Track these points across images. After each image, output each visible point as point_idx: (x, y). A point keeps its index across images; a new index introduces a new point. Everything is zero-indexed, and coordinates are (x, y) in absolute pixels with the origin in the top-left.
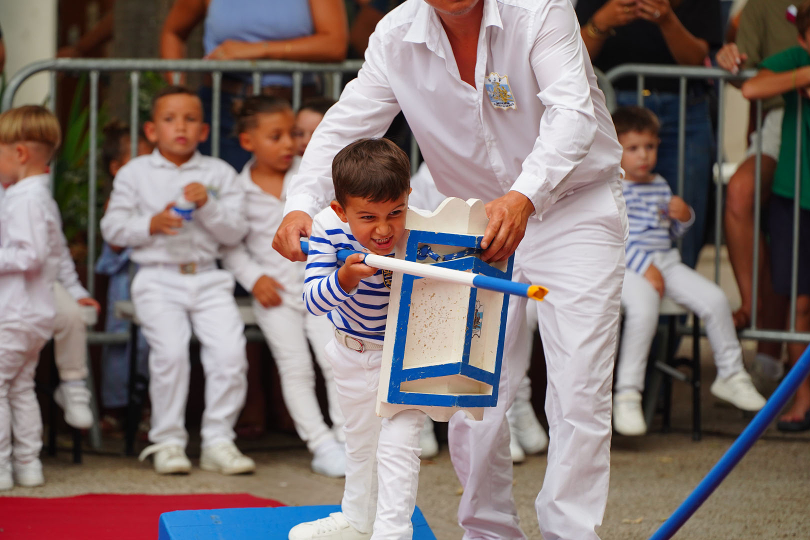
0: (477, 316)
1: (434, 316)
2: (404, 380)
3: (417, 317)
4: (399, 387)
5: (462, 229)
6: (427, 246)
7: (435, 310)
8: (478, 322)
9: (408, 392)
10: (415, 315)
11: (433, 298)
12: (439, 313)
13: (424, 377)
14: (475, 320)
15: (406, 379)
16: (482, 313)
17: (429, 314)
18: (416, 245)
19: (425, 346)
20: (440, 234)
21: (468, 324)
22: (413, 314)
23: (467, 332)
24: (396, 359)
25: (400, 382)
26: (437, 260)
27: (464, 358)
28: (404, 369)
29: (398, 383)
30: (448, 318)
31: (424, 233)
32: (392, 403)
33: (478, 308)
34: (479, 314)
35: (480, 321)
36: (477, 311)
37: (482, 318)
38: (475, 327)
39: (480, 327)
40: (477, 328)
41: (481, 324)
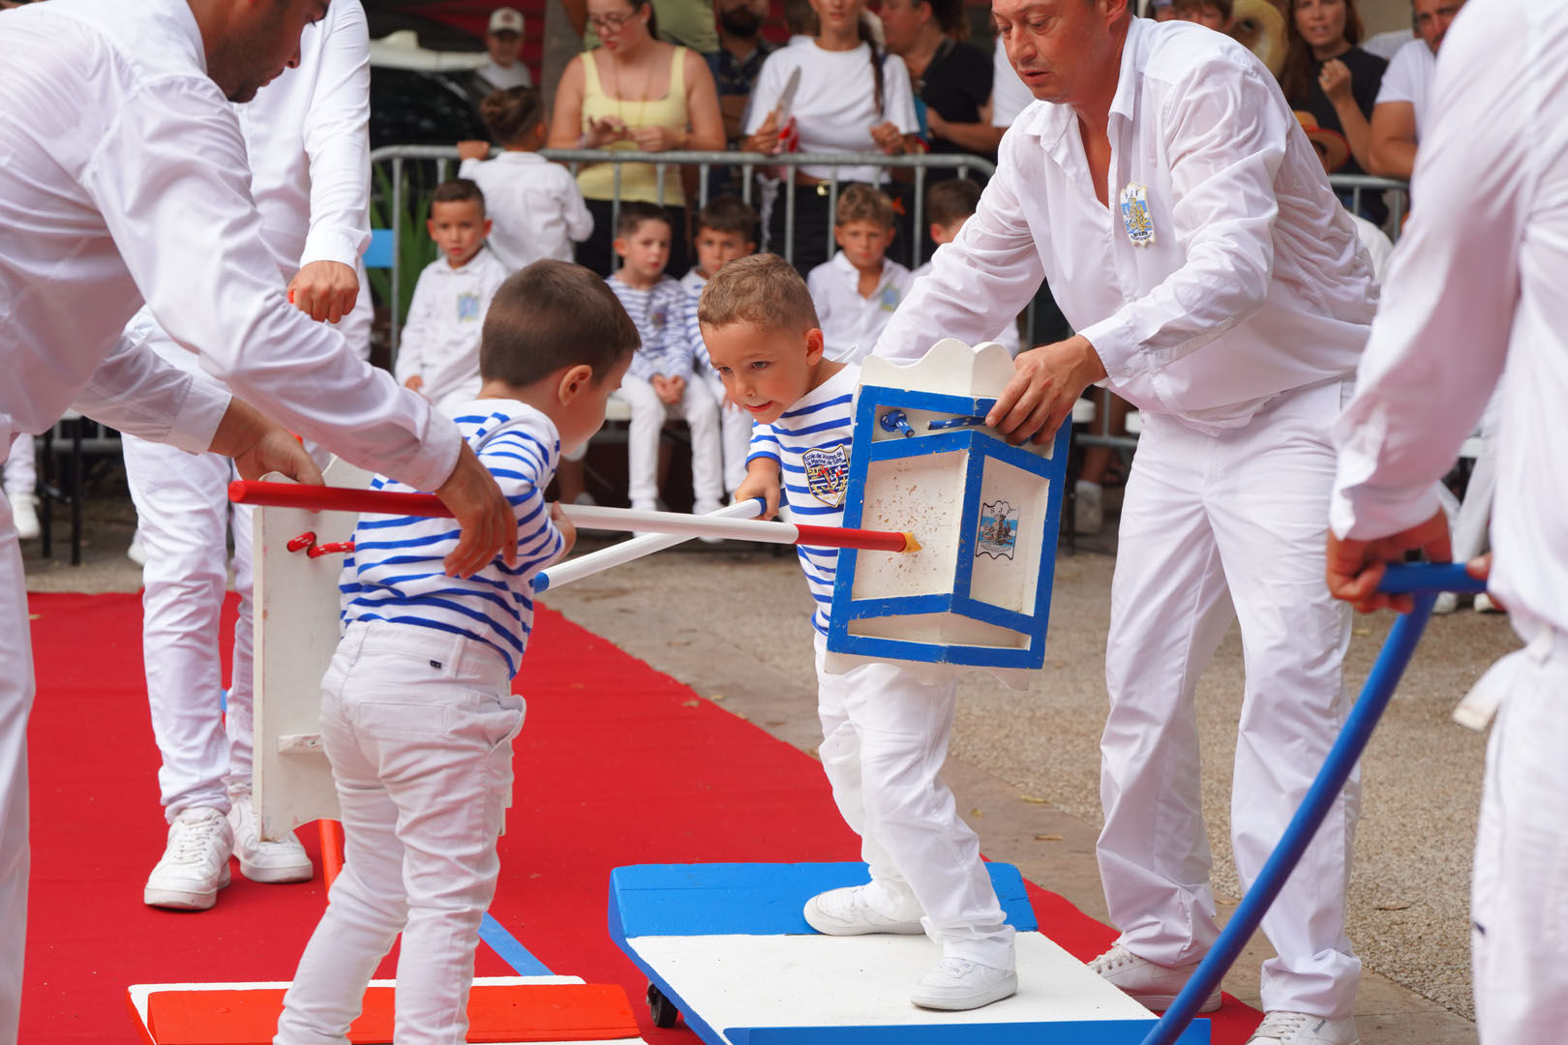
0: (1005, 525)
1: (916, 520)
2: (855, 618)
3: (887, 521)
4: (846, 628)
5: (960, 386)
6: (899, 412)
7: (916, 511)
8: (1007, 535)
9: (861, 636)
10: (883, 518)
11: (913, 493)
12: (924, 517)
13: (887, 613)
14: (1000, 531)
15: (858, 616)
16: (1014, 525)
17: (907, 518)
18: (873, 409)
19: (901, 566)
20: (913, 393)
21: (963, 535)
22: (880, 516)
23: (961, 547)
24: (840, 584)
25: (848, 619)
26: (907, 435)
27: (957, 587)
28: (853, 600)
29: (845, 621)
30: (939, 525)
31: (886, 390)
32: (835, 651)
33: (1004, 513)
34: (1008, 523)
35: (1012, 533)
36: (1003, 517)
37: (1016, 529)
38: (1000, 543)
39: (1012, 544)
40: (1005, 545)
41: (1014, 538)
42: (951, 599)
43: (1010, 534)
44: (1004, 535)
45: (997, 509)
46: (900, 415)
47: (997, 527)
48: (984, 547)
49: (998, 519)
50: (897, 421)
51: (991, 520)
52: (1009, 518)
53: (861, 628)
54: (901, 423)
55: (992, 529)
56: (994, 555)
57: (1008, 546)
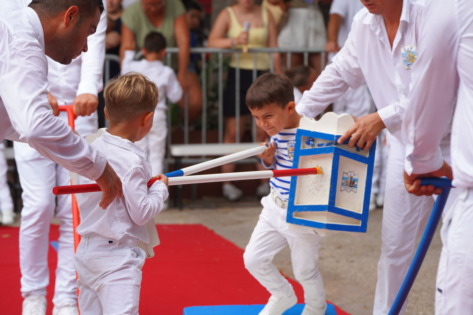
0: (352, 180)
2: (295, 211)
4: (292, 215)
13: (306, 210)
16: (357, 180)
18: (301, 137)
20: (314, 132)
21: (331, 184)
23: (331, 188)
26: (312, 146)
27: (330, 202)
28: (295, 205)
31: (305, 131)
33: (352, 176)
34: (354, 179)
35: (356, 183)
36: (352, 177)
38: (351, 187)
39: (356, 187)
41: (357, 185)
42: (327, 207)
44: (353, 184)
45: (349, 174)
46: (311, 139)
47: (349, 181)
48: (344, 188)
49: (350, 178)
50: (310, 141)
51: (347, 178)
52: (354, 177)
54: (311, 143)
55: (347, 182)
56: (348, 191)
57: (354, 188)
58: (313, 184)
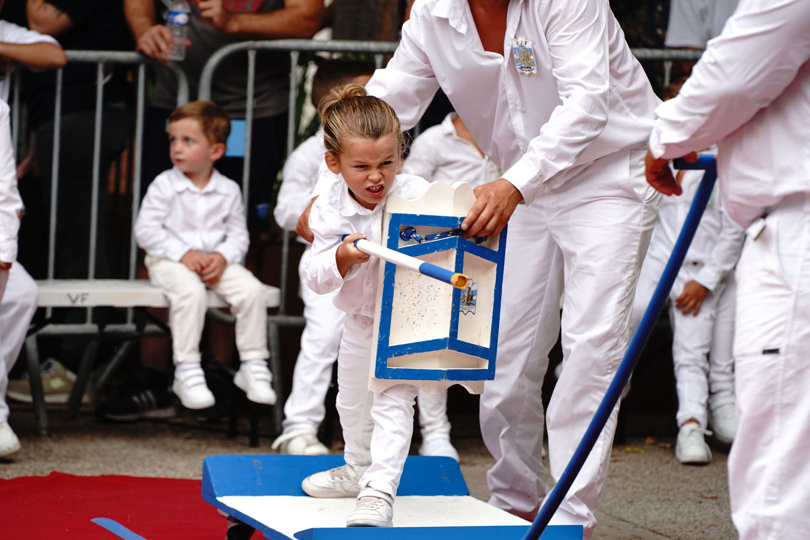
0: (470, 294)
1: (422, 294)
2: (391, 356)
3: (405, 296)
4: (386, 363)
6: (412, 228)
7: (422, 288)
8: (472, 299)
9: (395, 368)
10: (403, 294)
11: (420, 277)
12: (427, 292)
13: (410, 352)
14: (468, 297)
15: (393, 355)
17: (417, 293)
18: (398, 227)
19: (414, 323)
20: (420, 216)
21: (454, 302)
22: (401, 293)
23: (453, 308)
24: (382, 336)
25: (387, 358)
26: (420, 242)
27: (451, 334)
28: (390, 345)
29: (385, 359)
30: (436, 296)
31: (405, 215)
32: (380, 378)
33: (470, 286)
34: (472, 292)
35: (474, 298)
36: (470, 288)
37: (476, 296)
38: (468, 304)
40: (471, 305)
41: (475, 301)
42: (448, 341)
43: (473, 298)
44: (471, 300)
46: (413, 230)
47: (467, 295)
48: (460, 308)
49: (468, 289)
50: (412, 234)
52: (472, 289)
53: (396, 363)
54: (414, 235)
55: (464, 297)
56: (466, 312)
57: (473, 306)
58: (413, 307)
